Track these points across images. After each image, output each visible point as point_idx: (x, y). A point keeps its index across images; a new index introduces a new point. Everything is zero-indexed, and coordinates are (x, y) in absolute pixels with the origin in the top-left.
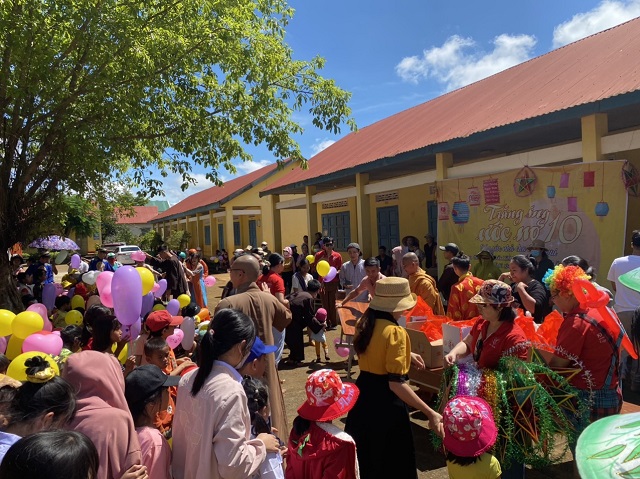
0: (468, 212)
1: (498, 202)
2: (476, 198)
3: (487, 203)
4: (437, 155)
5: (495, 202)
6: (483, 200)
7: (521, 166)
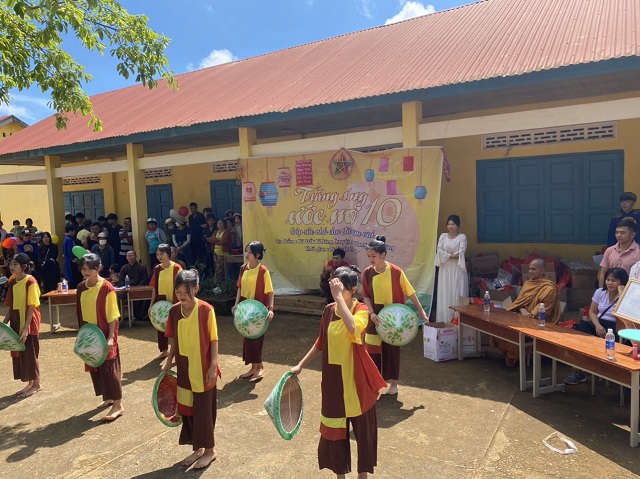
0: (277, 193)
1: (311, 184)
2: (286, 179)
3: (298, 184)
4: (240, 129)
5: (308, 184)
6: (294, 182)
7: (338, 148)
